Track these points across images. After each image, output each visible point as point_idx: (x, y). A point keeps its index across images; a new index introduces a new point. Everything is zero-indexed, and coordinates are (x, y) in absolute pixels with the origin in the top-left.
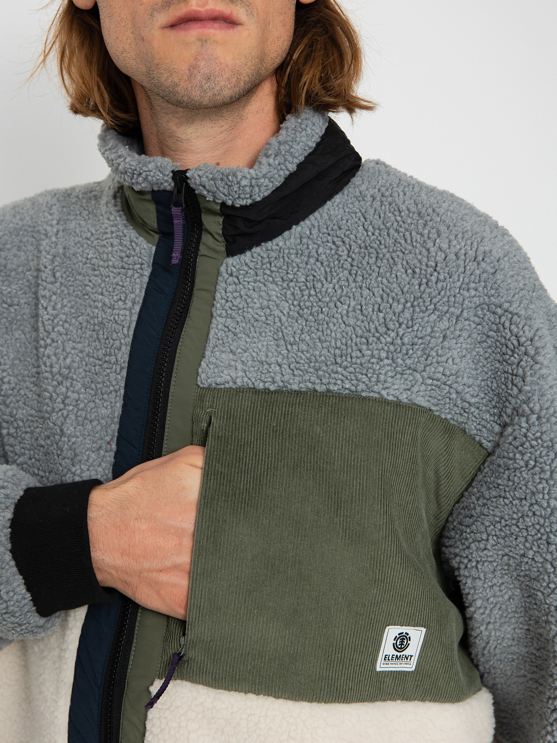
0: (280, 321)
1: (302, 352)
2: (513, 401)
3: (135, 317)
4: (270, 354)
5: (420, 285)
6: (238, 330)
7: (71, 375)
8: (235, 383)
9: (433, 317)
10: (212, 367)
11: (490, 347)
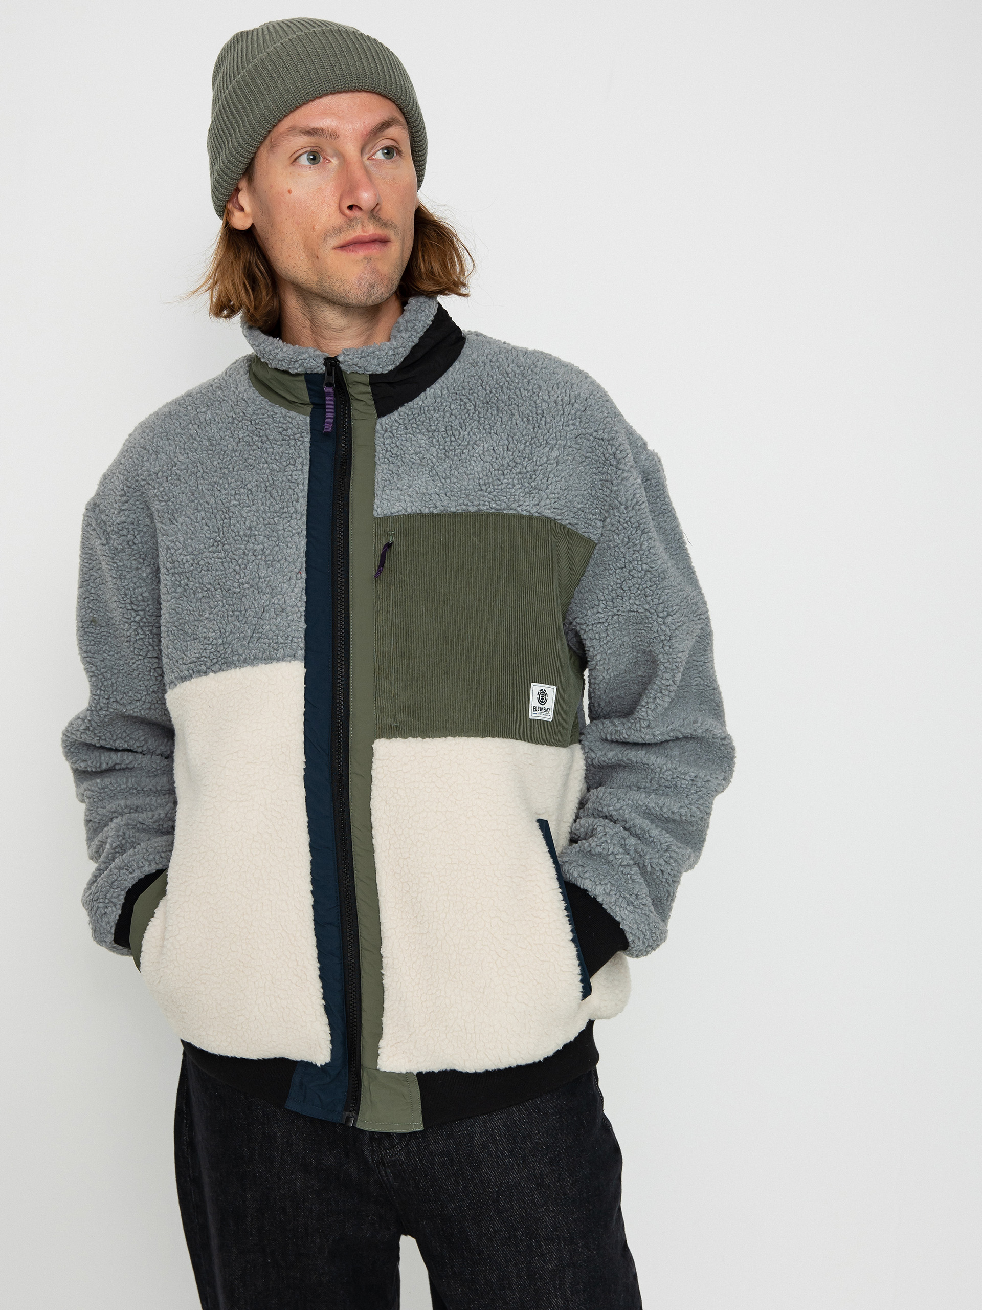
0: (432, 462)
1: (454, 483)
2: (608, 499)
3: (307, 476)
4: (429, 487)
5: (534, 428)
6: (400, 472)
7: (253, 533)
8: (406, 511)
9: (547, 449)
10: (385, 502)
11: (587, 465)
